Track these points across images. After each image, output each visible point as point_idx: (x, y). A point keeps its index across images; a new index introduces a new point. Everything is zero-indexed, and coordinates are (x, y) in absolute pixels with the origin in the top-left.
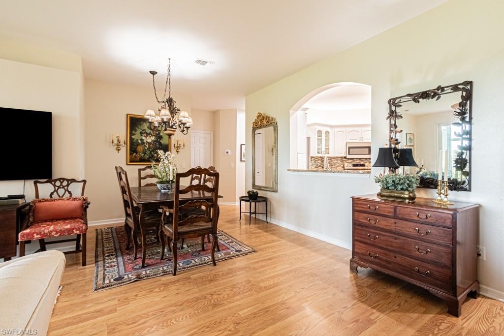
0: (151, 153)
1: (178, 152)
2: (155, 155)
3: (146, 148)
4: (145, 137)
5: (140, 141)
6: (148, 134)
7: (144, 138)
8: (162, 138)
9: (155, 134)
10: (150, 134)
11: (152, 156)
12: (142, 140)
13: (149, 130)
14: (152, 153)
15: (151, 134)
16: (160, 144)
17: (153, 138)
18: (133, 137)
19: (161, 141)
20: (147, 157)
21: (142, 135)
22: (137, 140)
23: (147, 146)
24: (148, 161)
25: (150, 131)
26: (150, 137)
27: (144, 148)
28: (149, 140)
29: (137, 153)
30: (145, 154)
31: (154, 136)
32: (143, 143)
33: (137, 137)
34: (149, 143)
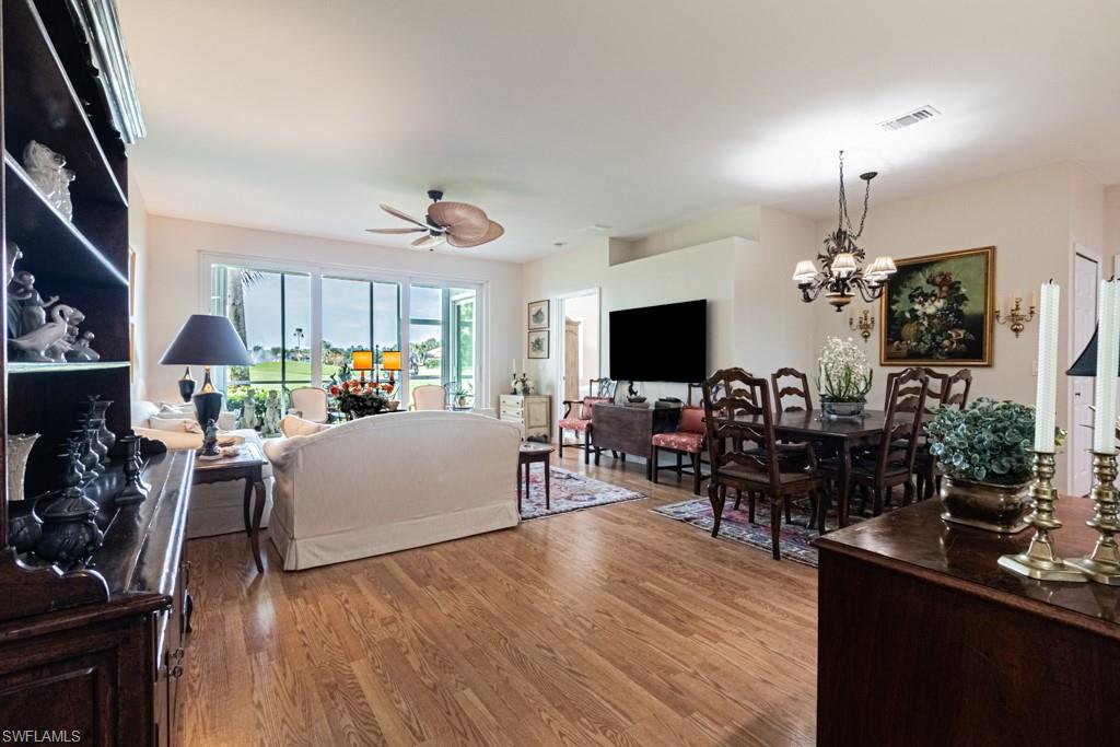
0: (934, 339)
1: (1016, 330)
2: (946, 342)
3: (922, 328)
4: (920, 303)
5: (908, 315)
6: (926, 297)
7: (917, 307)
8: (967, 300)
9: (944, 294)
10: (933, 294)
11: (939, 345)
12: (913, 311)
13: (929, 285)
14: (938, 338)
15: (935, 295)
16: (959, 315)
17: (940, 304)
18: (894, 307)
19: (961, 308)
20: (923, 348)
21: (912, 301)
22: (903, 312)
23: (926, 323)
24: (928, 355)
25: (933, 288)
26: (933, 302)
27: (918, 330)
28: (931, 310)
29: (901, 341)
30: (920, 341)
31: (943, 298)
32: (915, 317)
33: (901, 306)
34: (929, 316)
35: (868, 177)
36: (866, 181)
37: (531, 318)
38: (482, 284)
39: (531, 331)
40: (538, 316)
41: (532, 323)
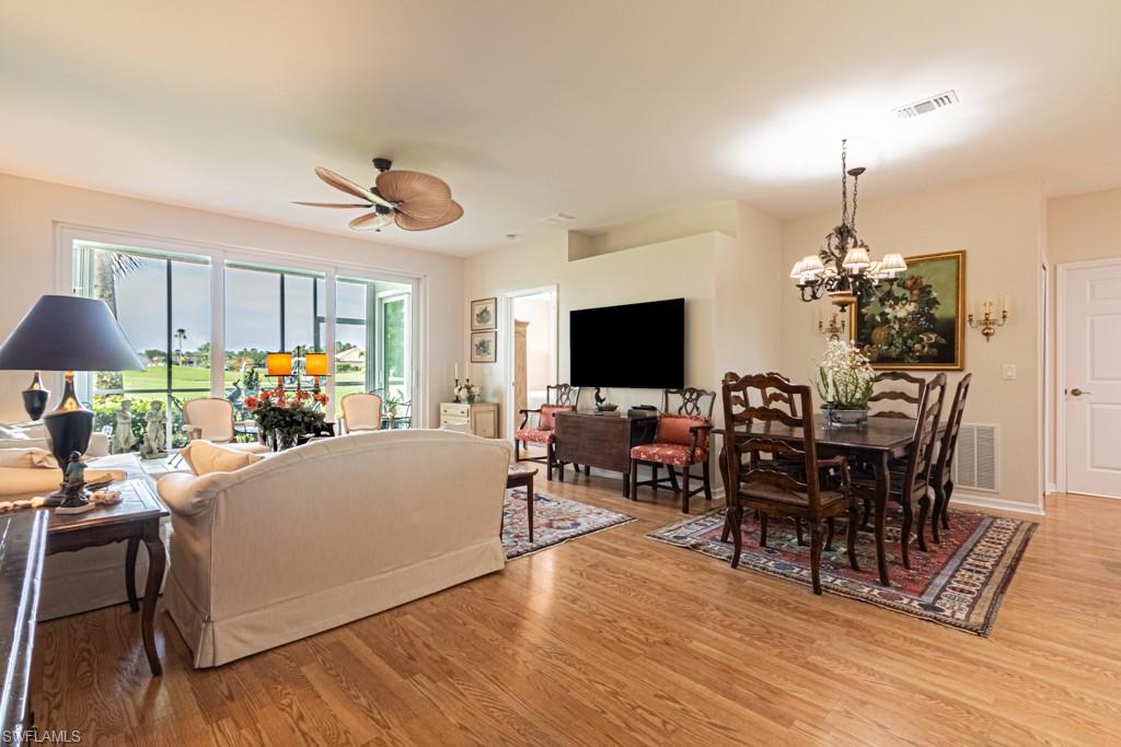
0: (905, 343)
1: (987, 334)
2: (917, 346)
3: (893, 332)
4: (891, 306)
5: (878, 319)
6: (897, 300)
7: (888, 310)
8: (938, 303)
9: (915, 298)
10: (904, 298)
11: (910, 349)
12: (883, 315)
13: (900, 289)
14: (910, 342)
15: (906, 299)
16: (931, 318)
17: (911, 307)
18: (863, 310)
19: (932, 312)
20: (894, 352)
21: (883, 305)
22: (873, 316)
23: (897, 327)
24: (899, 359)
25: (903, 291)
26: (904, 305)
27: (889, 334)
28: (902, 313)
29: (872, 345)
30: (891, 345)
31: (914, 301)
32: (886, 321)
33: (872, 310)
34: (900, 320)
35: (856, 172)
36: (854, 177)
37: (475, 317)
38: (419, 279)
39: (474, 332)
40: (483, 316)
41: (476, 323)
